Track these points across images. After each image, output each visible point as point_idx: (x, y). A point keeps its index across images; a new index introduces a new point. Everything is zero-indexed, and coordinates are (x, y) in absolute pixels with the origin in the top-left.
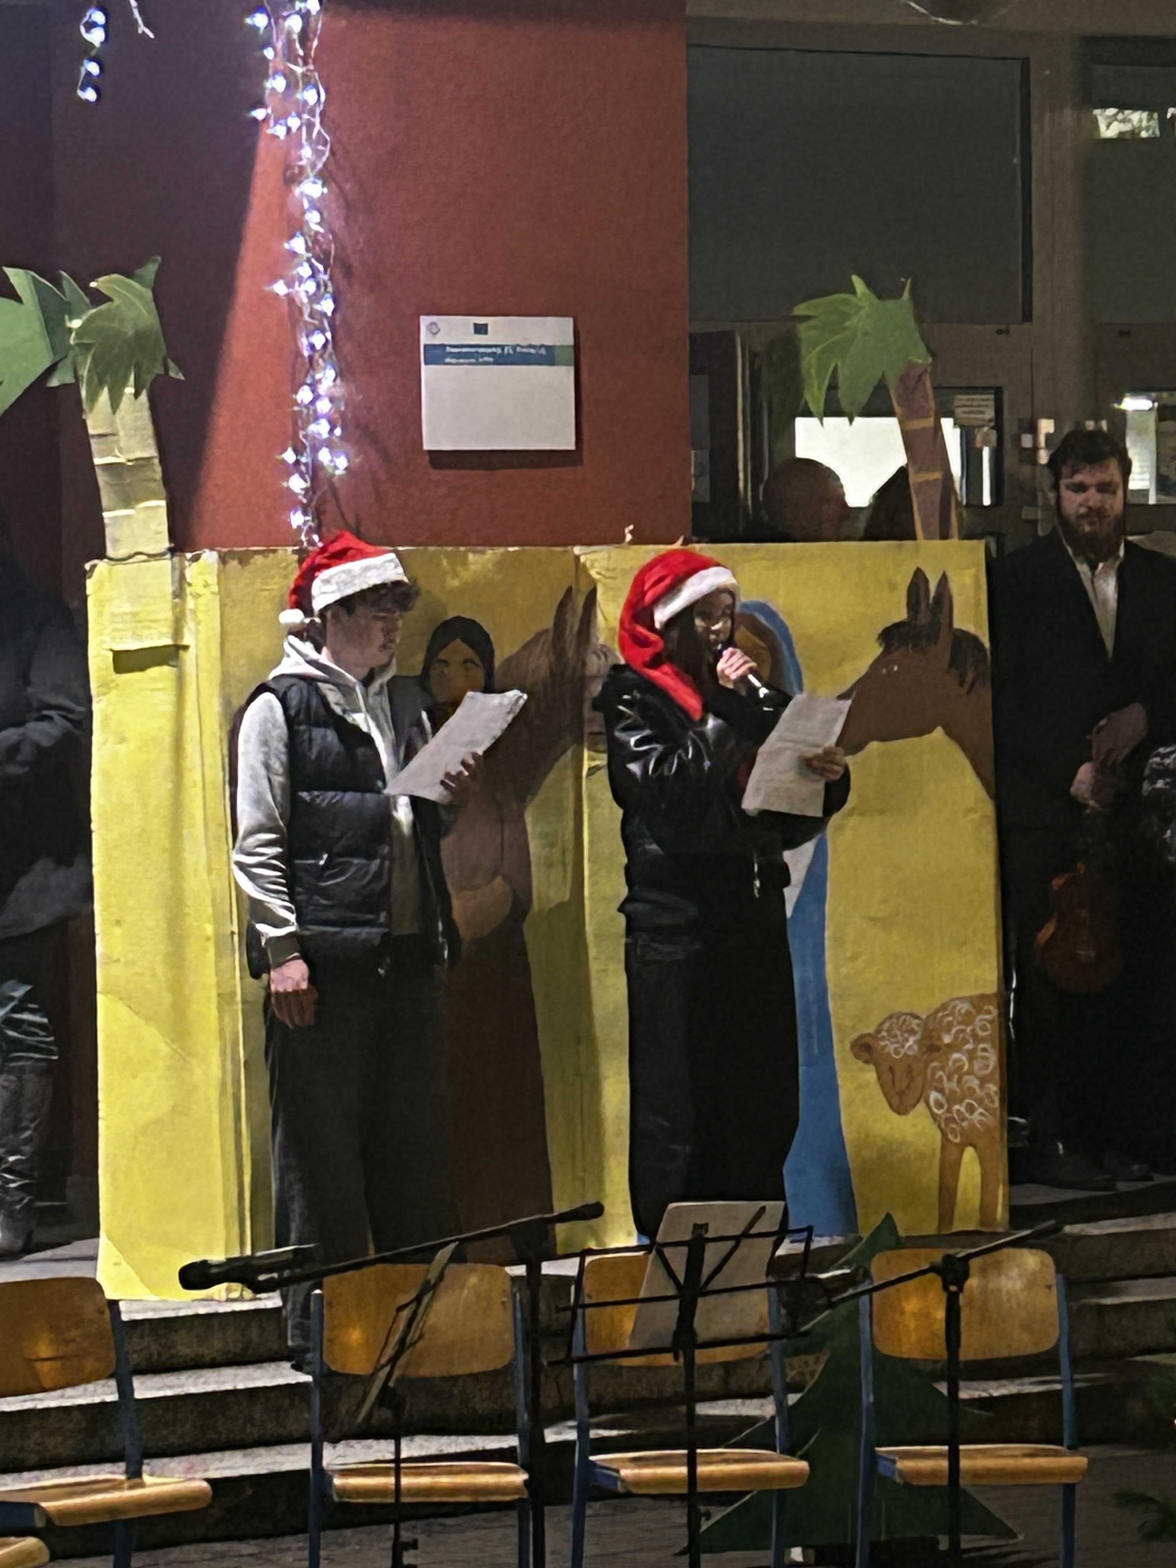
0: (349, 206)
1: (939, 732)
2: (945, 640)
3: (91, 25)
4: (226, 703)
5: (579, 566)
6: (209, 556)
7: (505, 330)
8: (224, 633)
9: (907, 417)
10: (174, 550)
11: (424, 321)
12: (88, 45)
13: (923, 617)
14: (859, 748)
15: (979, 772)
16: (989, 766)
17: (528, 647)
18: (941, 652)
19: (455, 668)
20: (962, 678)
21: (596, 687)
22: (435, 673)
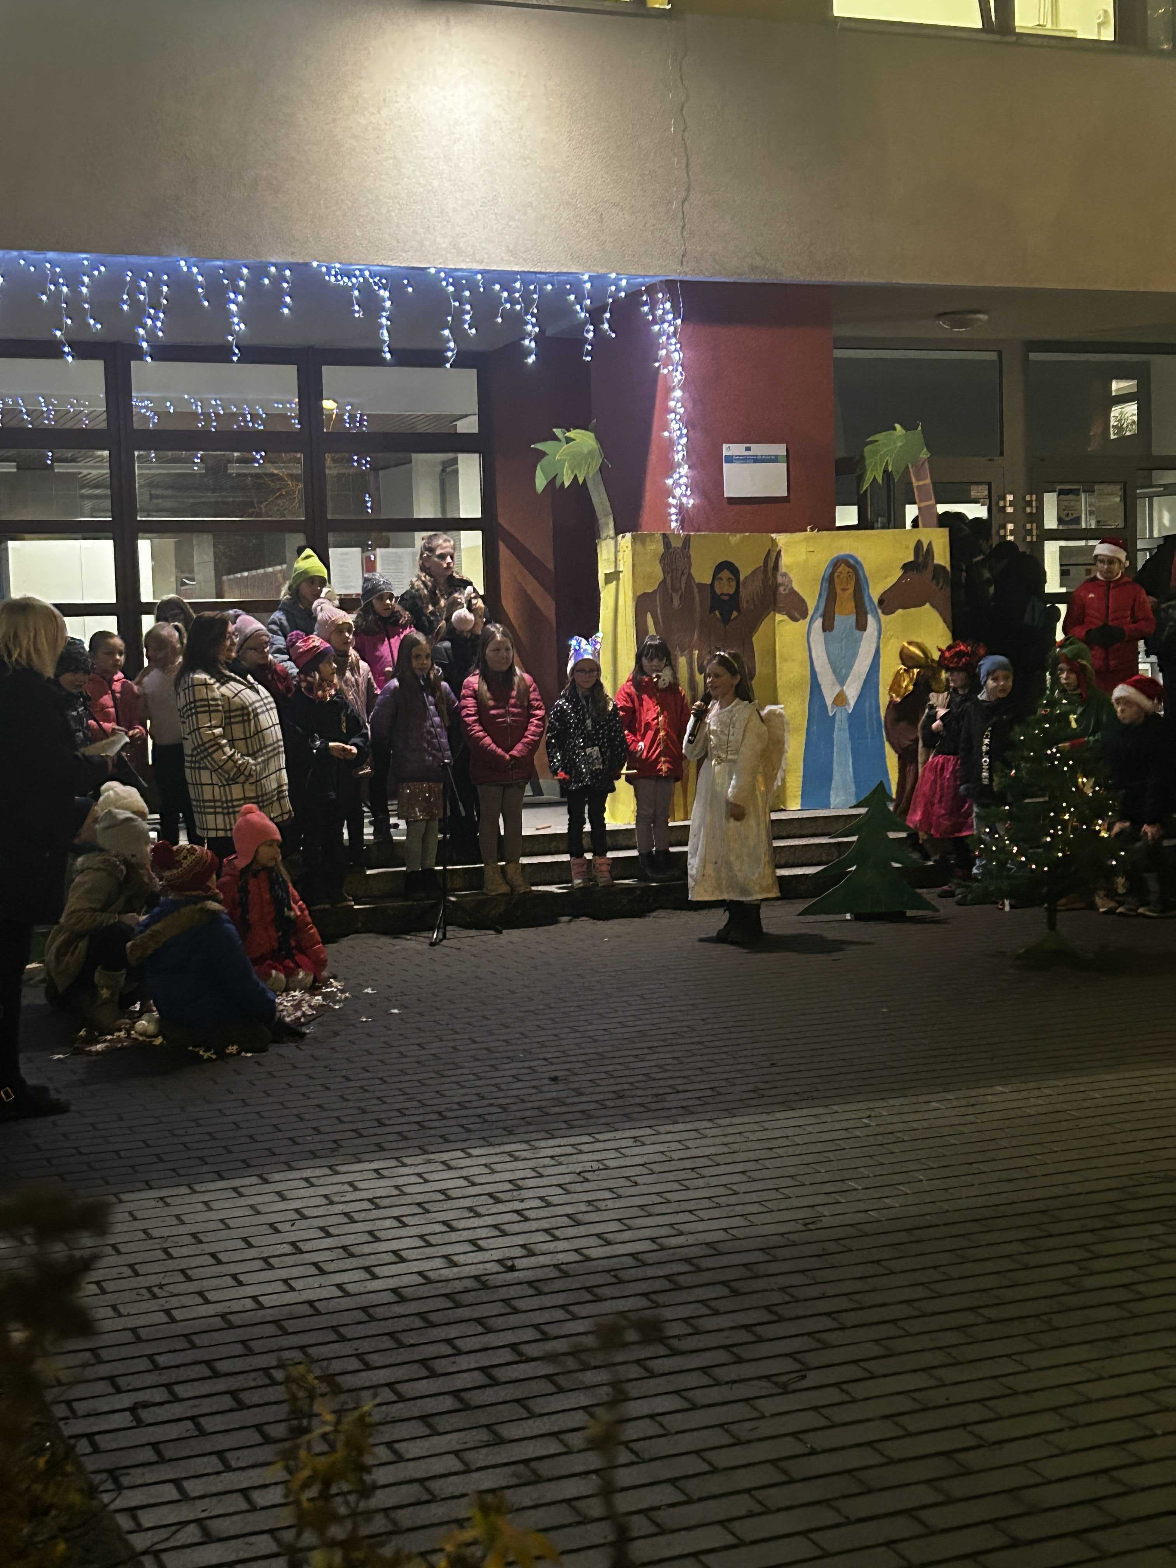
0: (694, 401)
1: (927, 606)
2: (930, 569)
3: (588, 331)
4: (634, 593)
5: (772, 540)
6: (628, 535)
7: (758, 449)
8: (634, 566)
9: (918, 480)
10: (617, 534)
11: (725, 446)
12: (587, 339)
13: (921, 559)
14: (893, 612)
15: (945, 621)
16: (949, 619)
17: (754, 572)
18: (929, 573)
19: (725, 581)
20: (938, 584)
21: (781, 589)
22: (716, 583)
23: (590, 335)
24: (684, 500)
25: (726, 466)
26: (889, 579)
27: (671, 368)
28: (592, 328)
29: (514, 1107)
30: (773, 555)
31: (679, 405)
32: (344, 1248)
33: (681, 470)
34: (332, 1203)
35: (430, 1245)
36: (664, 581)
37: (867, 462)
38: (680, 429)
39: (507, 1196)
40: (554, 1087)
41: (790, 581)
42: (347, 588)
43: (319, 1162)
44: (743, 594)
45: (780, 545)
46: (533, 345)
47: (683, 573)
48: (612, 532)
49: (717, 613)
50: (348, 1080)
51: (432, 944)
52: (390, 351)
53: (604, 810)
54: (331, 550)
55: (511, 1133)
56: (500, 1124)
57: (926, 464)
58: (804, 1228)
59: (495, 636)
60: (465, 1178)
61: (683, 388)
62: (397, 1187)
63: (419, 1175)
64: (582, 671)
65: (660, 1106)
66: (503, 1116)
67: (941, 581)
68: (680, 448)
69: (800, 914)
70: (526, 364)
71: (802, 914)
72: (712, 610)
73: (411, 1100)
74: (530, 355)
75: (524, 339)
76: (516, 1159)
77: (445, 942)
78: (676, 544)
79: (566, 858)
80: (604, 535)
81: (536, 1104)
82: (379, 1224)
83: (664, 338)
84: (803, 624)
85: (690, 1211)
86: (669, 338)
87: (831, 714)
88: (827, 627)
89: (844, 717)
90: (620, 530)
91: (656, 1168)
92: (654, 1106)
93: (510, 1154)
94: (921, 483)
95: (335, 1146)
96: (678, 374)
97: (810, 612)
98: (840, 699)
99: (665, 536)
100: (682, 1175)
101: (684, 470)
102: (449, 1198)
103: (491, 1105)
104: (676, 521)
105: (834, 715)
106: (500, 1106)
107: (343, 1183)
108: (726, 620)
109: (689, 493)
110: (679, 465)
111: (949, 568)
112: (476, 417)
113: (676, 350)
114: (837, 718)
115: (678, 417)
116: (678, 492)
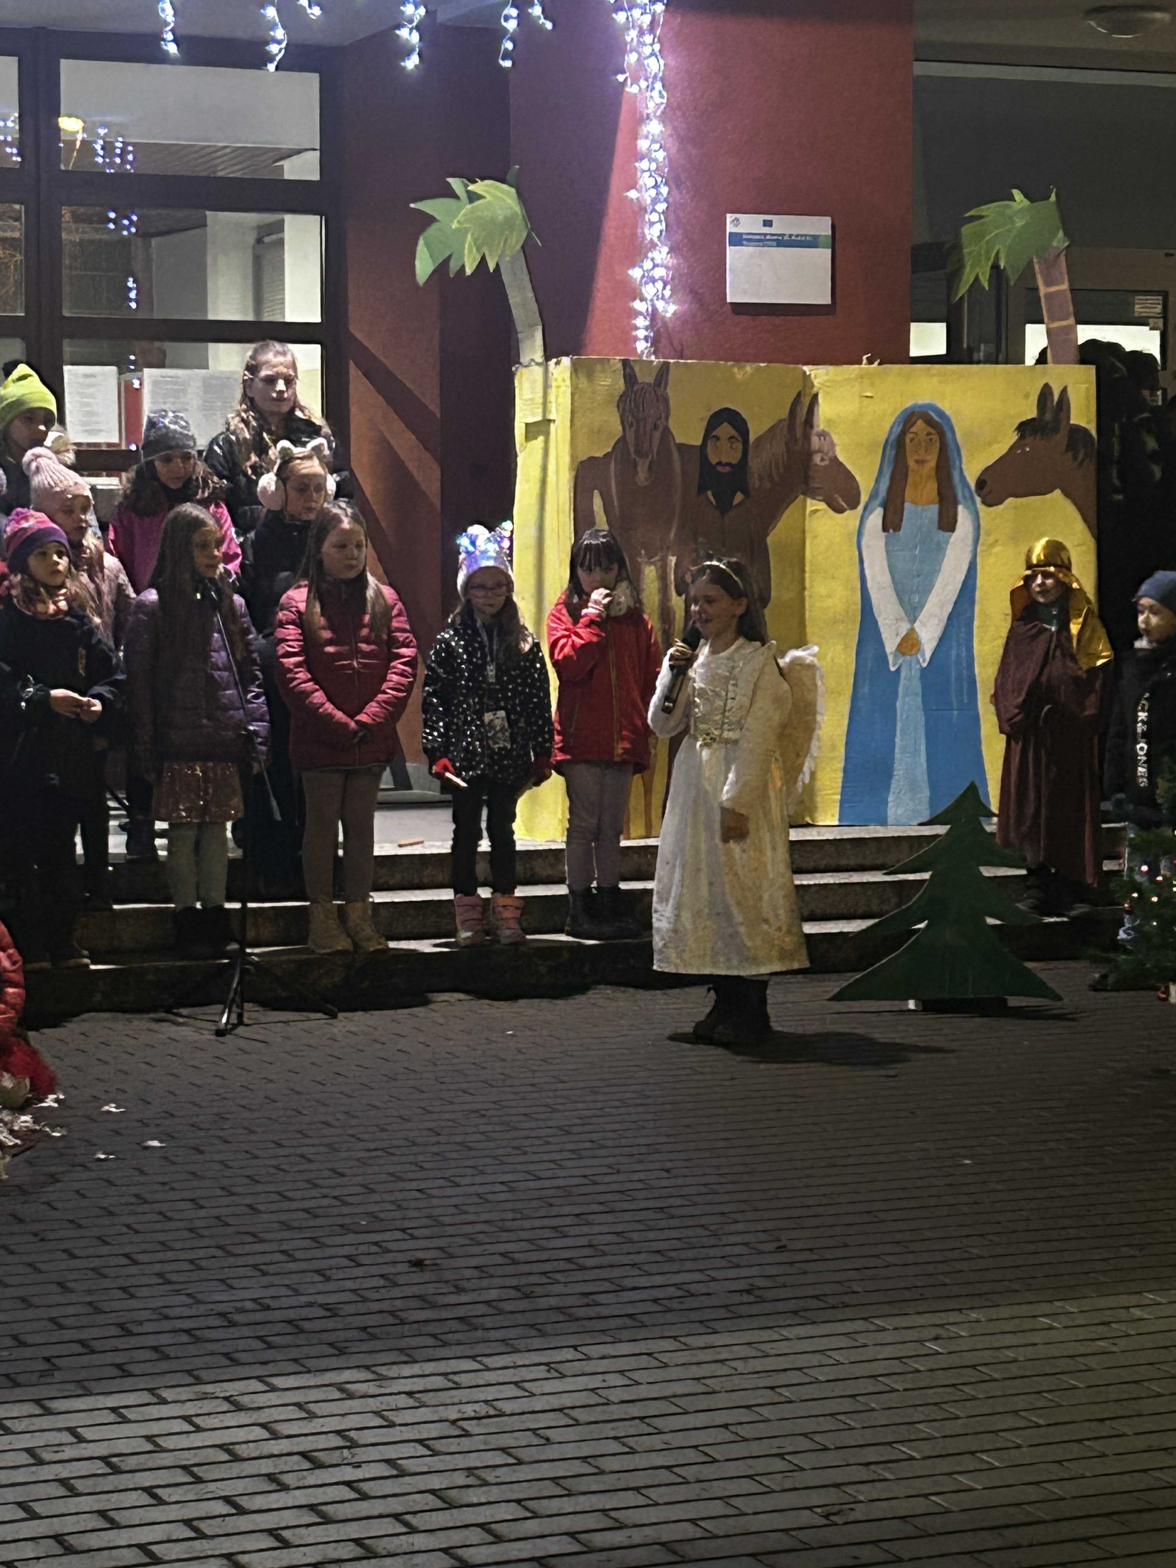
0: (682, 140)
2: (1064, 433)
3: (507, 18)
4: (573, 457)
5: (806, 378)
6: (566, 361)
7: (783, 225)
8: (573, 413)
9: (1048, 284)
10: (547, 357)
11: (729, 217)
12: (505, 30)
13: (1048, 416)
14: (1001, 502)
15: (1085, 519)
16: (1092, 514)
17: (772, 429)
18: (1061, 438)
19: (724, 443)
20: (1075, 458)
21: (817, 459)
22: (709, 444)
23: (511, 25)
24: (660, 305)
25: (729, 250)
26: (995, 446)
27: (643, 84)
28: (514, 12)
29: (351, 1309)
30: (806, 401)
31: (656, 146)
32: (58, 1538)
33: (655, 254)
34: (41, 1462)
35: (201, 1536)
36: (622, 441)
37: (966, 251)
38: (656, 186)
39: (335, 1457)
40: (417, 1277)
41: (833, 445)
42: (90, 432)
43: (19, 1393)
44: (755, 464)
45: (816, 384)
46: (415, 38)
47: (655, 427)
48: (539, 356)
49: (709, 493)
50: (73, 1256)
51: (220, 1033)
52: (175, 41)
53: (513, 817)
54: (66, 368)
55: (342, 1352)
56: (327, 1337)
57: (1063, 258)
58: (823, 1521)
59: (340, 521)
60: (263, 1426)
61: (664, 118)
62: (149, 1438)
63: (187, 1418)
64: (482, 587)
65: (591, 1312)
66: (330, 1324)
67: (1081, 456)
68: (654, 217)
69: (833, 999)
70: (404, 68)
71: (837, 998)
72: (701, 490)
73: (177, 1292)
74: (409, 54)
75: (399, 26)
76: (351, 1396)
77: (241, 1030)
78: (645, 378)
79: (447, 895)
80: (524, 359)
81: (385, 1306)
82: (115, 1500)
83: (633, 34)
84: (851, 518)
85: (637, 1489)
86: (641, 33)
87: (893, 669)
88: (891, 523)
89: (916, 673)
90: (550, 353)
91: (582, 1415)
92: (582, 1312)
93: (340, 1387)
94: (1053, 289)
95: (45, 1366)
96: (655, 94)
97: (864, 498)
98: (909, 643)
99: (625, 363)
100: (622, 1429)
101: (662, 254)
102: (236, 1458)
103: (310, 1305)
104: (646, 339)
105: (898, 670)
106: (324, 1306)
107: (59, 1430)
108: (724, 505)
109: (667, 293)
110: (653, 246)
111: (1094, 433)
112: (318, 153)
113: (653, 54)
114: (903, 674)
115: (653, 166)
116: (649, 291)
